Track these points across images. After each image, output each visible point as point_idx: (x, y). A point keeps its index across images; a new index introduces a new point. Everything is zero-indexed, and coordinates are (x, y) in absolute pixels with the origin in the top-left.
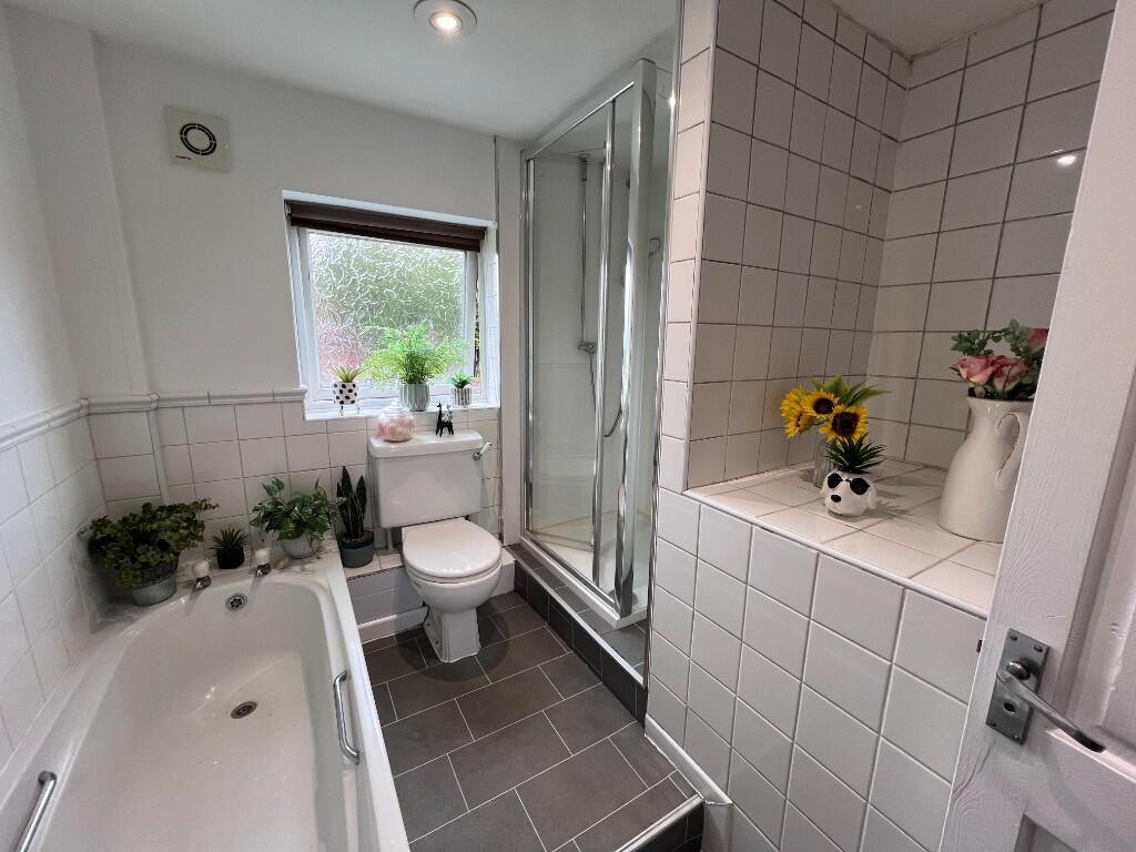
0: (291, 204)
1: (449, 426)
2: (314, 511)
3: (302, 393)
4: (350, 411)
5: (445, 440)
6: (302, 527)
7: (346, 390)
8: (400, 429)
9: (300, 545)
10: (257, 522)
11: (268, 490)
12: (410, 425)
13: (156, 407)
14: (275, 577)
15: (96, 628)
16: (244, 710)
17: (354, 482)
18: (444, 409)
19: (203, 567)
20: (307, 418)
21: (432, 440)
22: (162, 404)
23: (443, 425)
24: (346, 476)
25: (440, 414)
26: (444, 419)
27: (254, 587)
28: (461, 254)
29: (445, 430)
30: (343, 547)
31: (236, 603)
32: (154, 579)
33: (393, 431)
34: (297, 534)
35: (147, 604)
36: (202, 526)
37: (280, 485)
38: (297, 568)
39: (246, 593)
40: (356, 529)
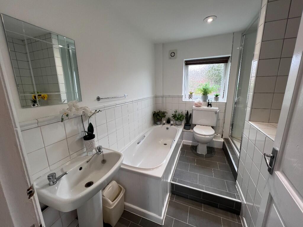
0: (186, 61)
1: (211, 105)
2: (180, 117)
3: (183, 96)
4: (191, 100)
5: (209, 108)
6: (178, 119)
7: (191, 96)
8: (198, 104)
9: (177, 122)
10: (172, 117)
11: (175, 112)
12: (201, 104)
13: (163, 97)
14: (173, 126)
15: (152, 125)
16: (165, 144)
17: (189, 114)
18: (210, 101)
19: (164, 122)
20: (183, 101)
21: (206, 107)
22: (164, 96)
23: (209, 105)
24: (188, 112)
25: (209, 102)
26: (210, 103)
27: (170, 127)
28: (223, 64)
29: (210, 106)
30: (185, 125)
31: (167, 129)
32: (159, 121)
33: (197, 104)
34: (177, 120)
35: (157, 124)
36: (165, 116)
37: (176, 111)
38: (176, 126)
39: (169, 127)
40: (188, 123)
